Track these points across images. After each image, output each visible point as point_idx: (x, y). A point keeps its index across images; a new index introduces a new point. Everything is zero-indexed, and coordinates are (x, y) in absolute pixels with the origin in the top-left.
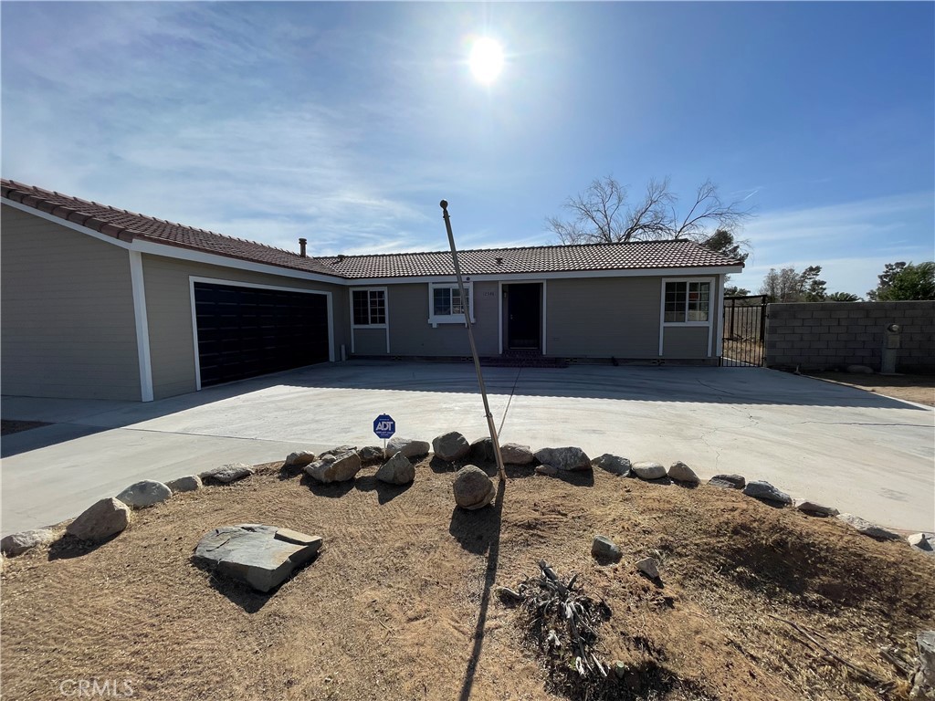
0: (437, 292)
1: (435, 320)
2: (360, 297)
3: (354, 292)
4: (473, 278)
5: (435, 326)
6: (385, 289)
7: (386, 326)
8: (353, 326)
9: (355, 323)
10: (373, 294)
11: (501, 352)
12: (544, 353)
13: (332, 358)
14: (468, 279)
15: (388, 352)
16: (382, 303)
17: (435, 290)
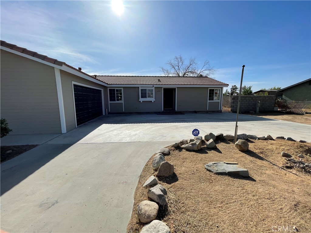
0: (142, 90)
1: (141, 100)
2: (112, 91)
3: (109, 89)
4: (155, 86)
5: (141, 102)
6: (122, 89)
7: (122, 101)
8: (109, 102)
9: (110, 101)
10: (117, 90)
11: (163, 110)
12: (176, 110)
13: (104, 114)
14: (153, 86)
15: (124, 111)
16: (121, 94)
17: (141, 89)
